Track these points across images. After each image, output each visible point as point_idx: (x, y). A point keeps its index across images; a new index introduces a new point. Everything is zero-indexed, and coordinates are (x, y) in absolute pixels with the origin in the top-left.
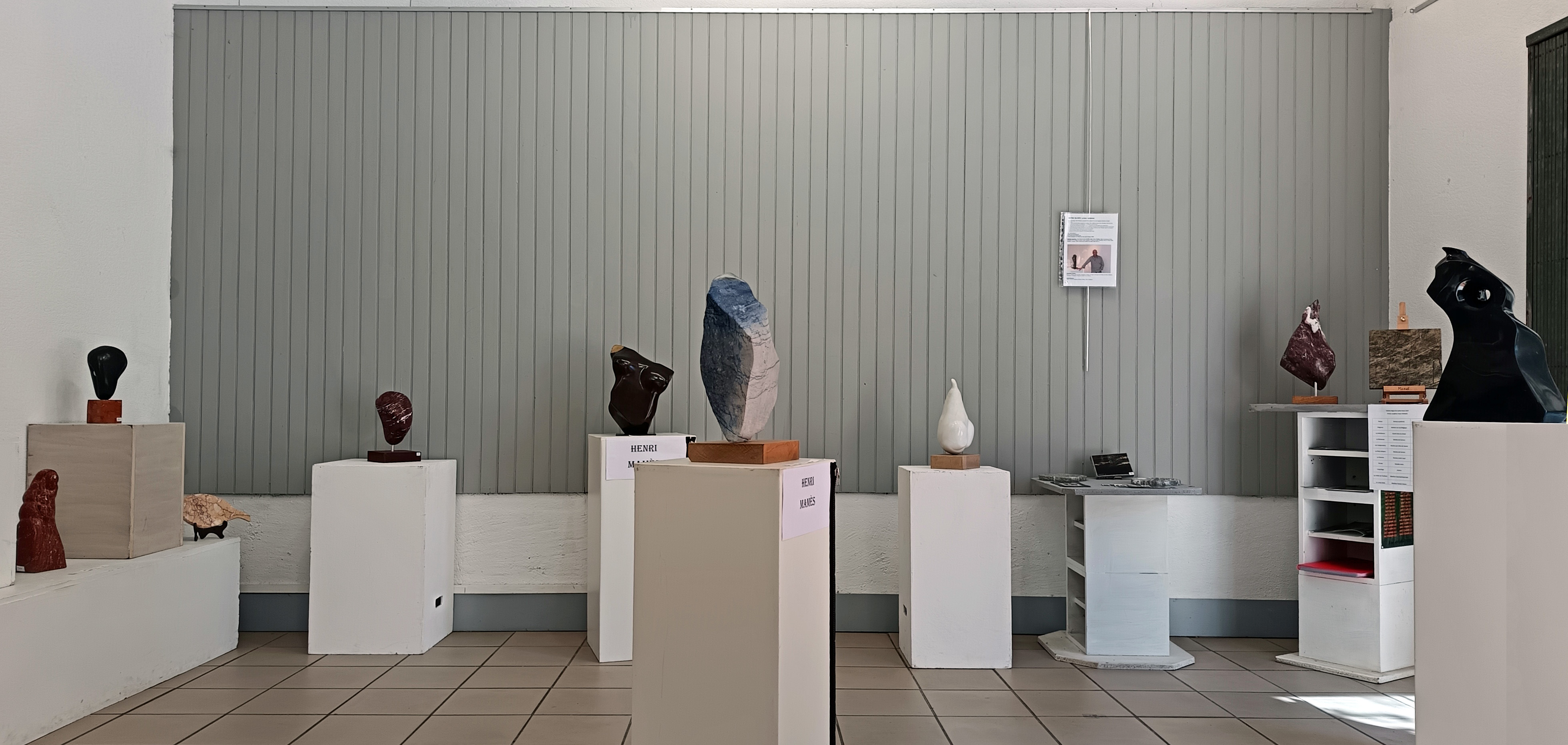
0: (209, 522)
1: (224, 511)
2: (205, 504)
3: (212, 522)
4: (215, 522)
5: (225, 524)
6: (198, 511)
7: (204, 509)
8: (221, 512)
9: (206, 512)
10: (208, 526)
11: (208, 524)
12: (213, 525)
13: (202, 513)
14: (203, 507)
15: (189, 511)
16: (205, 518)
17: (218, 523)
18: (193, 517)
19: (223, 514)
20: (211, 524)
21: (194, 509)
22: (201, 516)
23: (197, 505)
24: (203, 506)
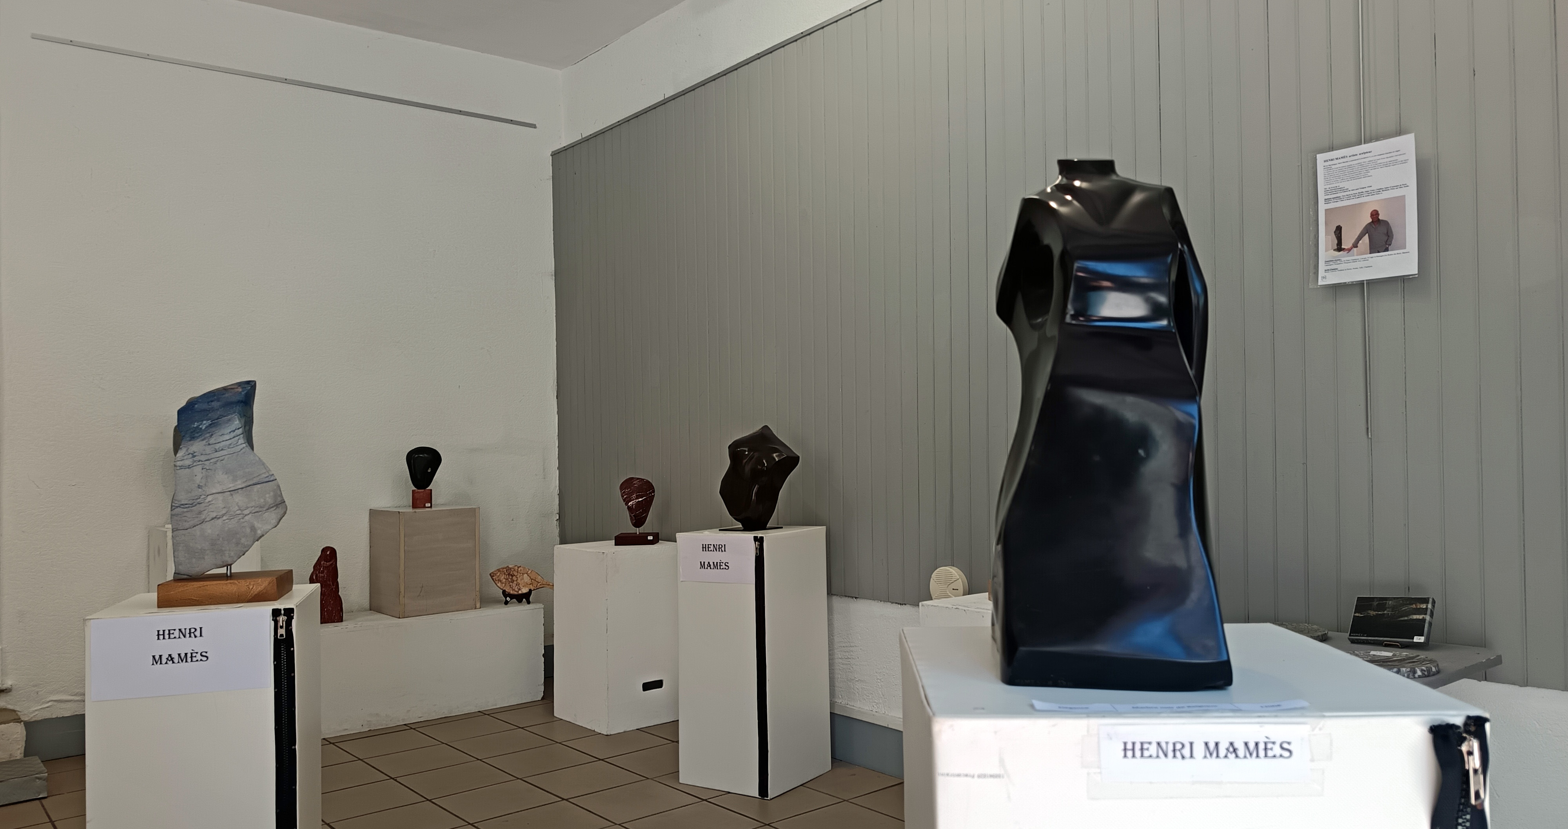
0: (517, 590)
1: (533, 581)
2: (516, 574)
3: (519, 589)
4: (522, 590)
5: (530, 591)
6: (509, 580)
7: (514, 578)
8: (529, 582)
9: (516, 580)
10: (516, 593)
11: (516, 591)
12: (520, 592)
13: (513, 581)
14: (514, 577)
15: (501, 579)
16: (514, 586)
17: (525, 590)
18: (504, 585)
19: (531, 583)
20: (518, 592)
21: (506, 578)
22: (511, 584)
23: (509, 574)
24: (515, 575)
